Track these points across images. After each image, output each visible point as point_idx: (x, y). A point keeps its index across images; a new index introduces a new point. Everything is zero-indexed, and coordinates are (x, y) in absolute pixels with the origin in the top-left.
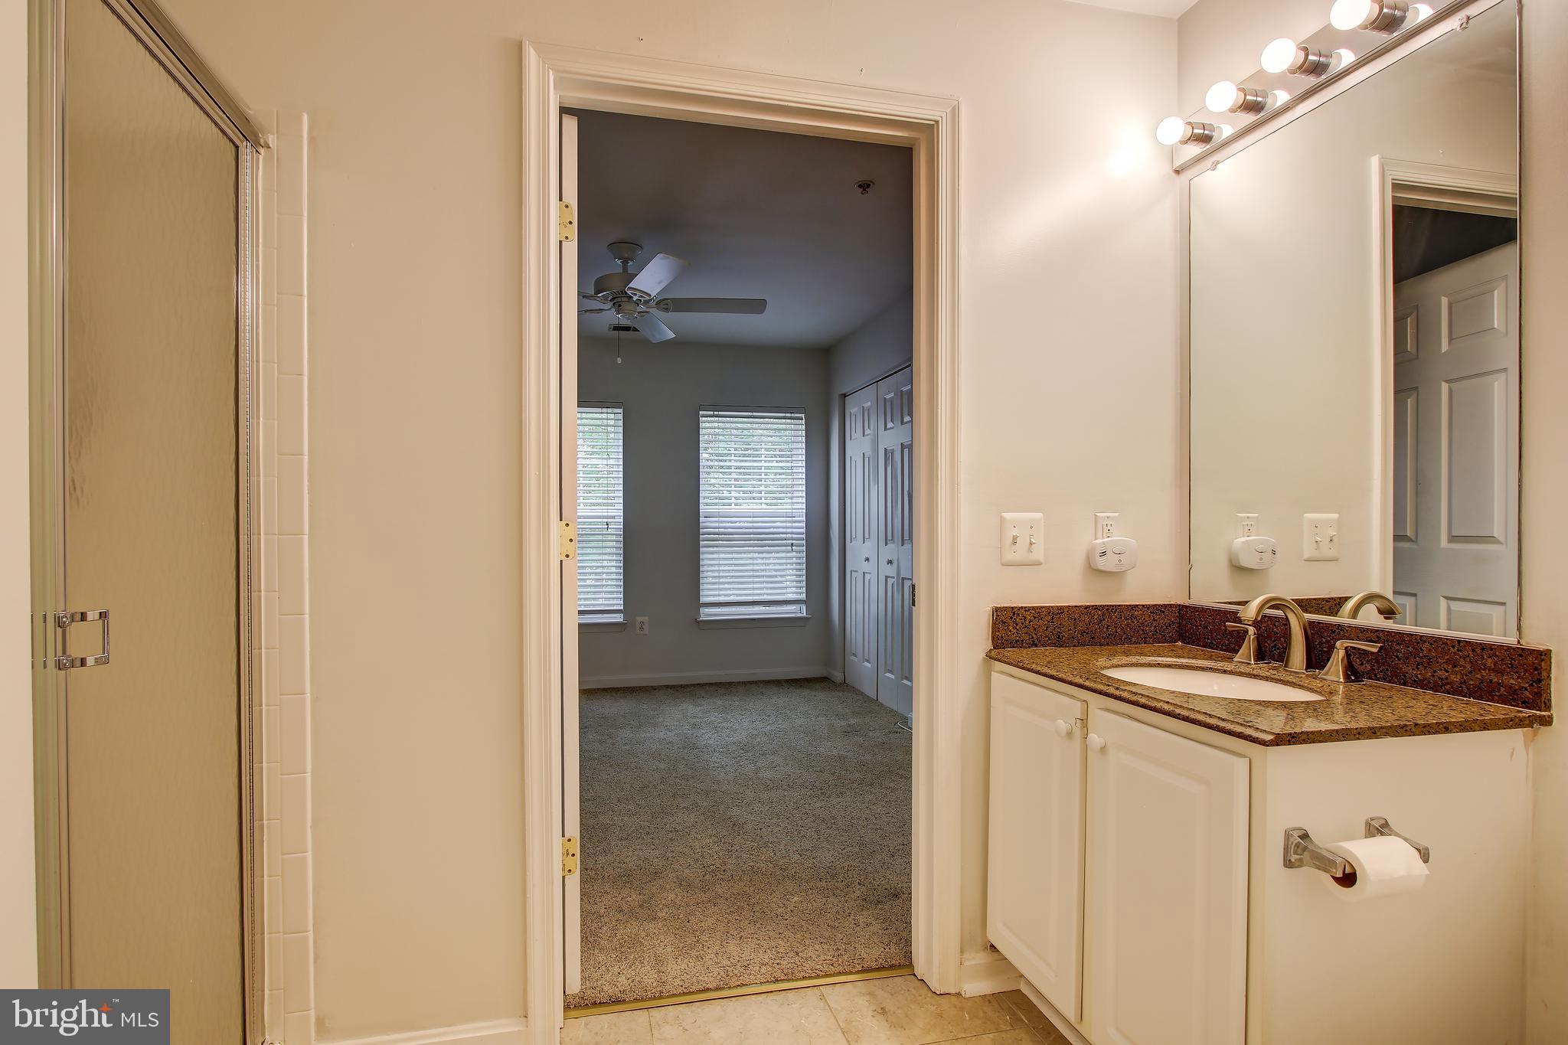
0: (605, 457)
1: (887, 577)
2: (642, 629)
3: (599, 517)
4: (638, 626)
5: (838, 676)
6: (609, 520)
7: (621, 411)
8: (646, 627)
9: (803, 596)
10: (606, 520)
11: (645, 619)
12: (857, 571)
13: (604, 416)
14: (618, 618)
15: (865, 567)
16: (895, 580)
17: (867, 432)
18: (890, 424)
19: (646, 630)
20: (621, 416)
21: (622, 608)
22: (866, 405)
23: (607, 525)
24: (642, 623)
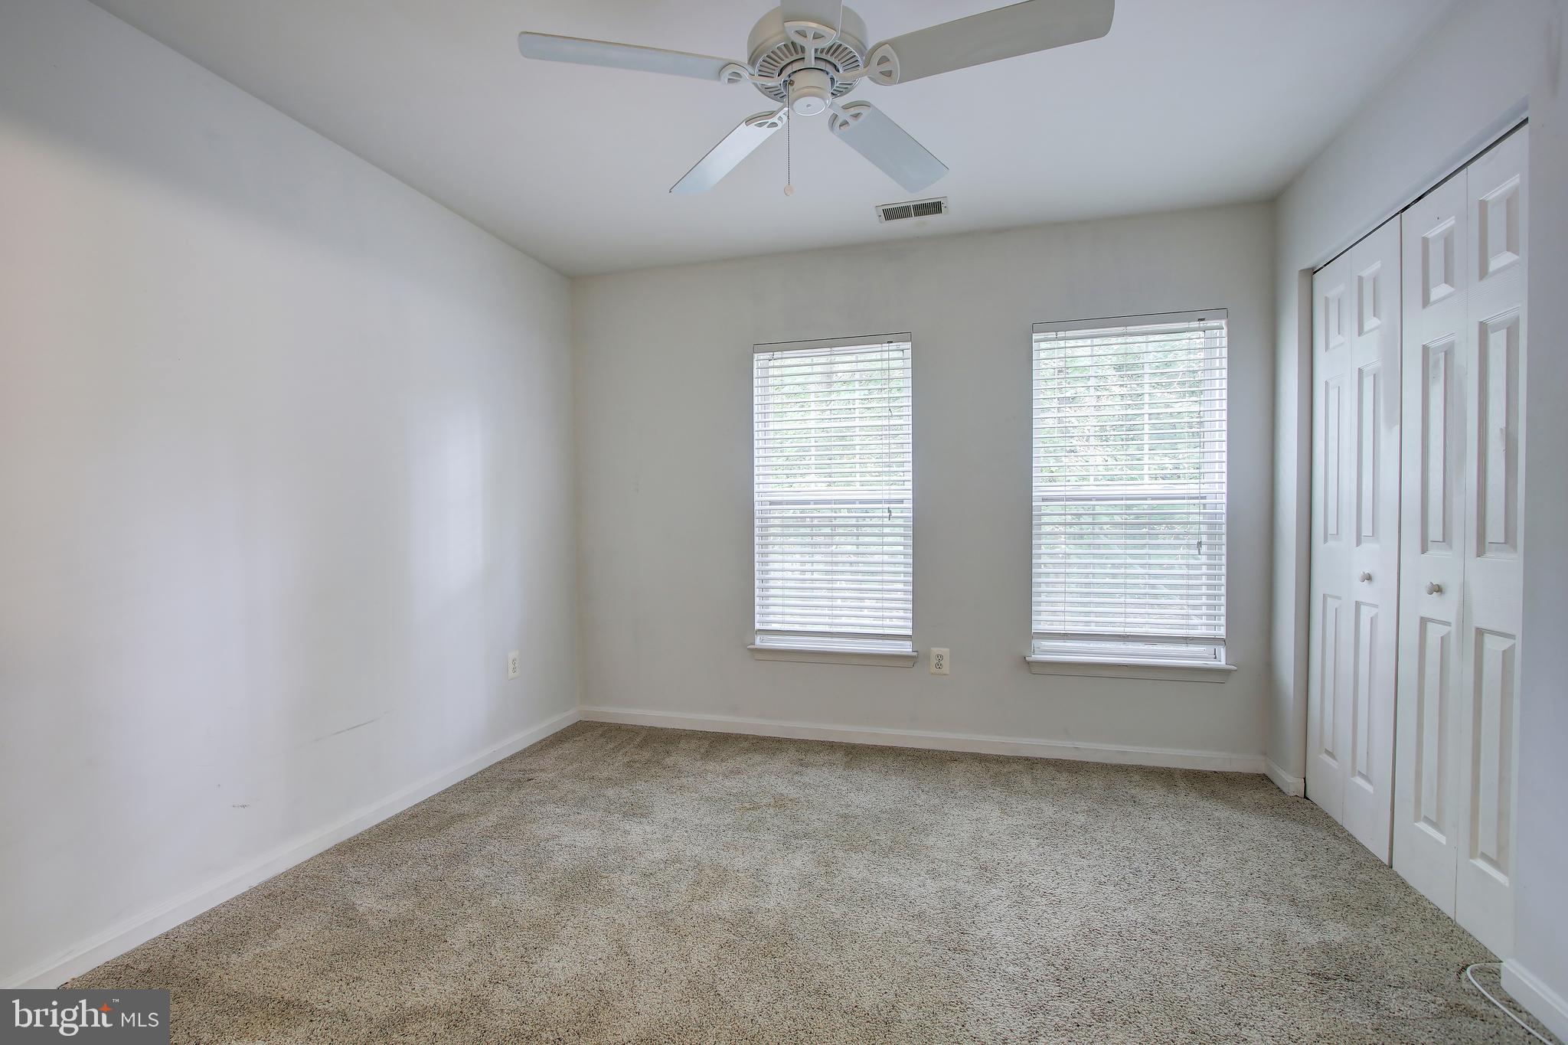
0: (886, 414)
1: (1424, 621)
2: (939, 666)
3: (879, 502)
4: (934, 661)
5: (1290, 782)
6: (892, 506)
7: (908, 345)
8: (946, 662)
9: (1222, 632)
10: (887, 506)
11: (945, 651)
12: (1339, 598)
13: (885, 355)
14: (906, 648)
15: (1364, 592)
16: (1453, 629)
17: (1370, 323)
18: (1439, 291)
19: (946, 669)
20: (908, 353)
21: (910, 632)
22: (1366, 273)
23: (890, 512)
24: (940, 657)
